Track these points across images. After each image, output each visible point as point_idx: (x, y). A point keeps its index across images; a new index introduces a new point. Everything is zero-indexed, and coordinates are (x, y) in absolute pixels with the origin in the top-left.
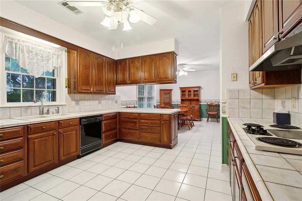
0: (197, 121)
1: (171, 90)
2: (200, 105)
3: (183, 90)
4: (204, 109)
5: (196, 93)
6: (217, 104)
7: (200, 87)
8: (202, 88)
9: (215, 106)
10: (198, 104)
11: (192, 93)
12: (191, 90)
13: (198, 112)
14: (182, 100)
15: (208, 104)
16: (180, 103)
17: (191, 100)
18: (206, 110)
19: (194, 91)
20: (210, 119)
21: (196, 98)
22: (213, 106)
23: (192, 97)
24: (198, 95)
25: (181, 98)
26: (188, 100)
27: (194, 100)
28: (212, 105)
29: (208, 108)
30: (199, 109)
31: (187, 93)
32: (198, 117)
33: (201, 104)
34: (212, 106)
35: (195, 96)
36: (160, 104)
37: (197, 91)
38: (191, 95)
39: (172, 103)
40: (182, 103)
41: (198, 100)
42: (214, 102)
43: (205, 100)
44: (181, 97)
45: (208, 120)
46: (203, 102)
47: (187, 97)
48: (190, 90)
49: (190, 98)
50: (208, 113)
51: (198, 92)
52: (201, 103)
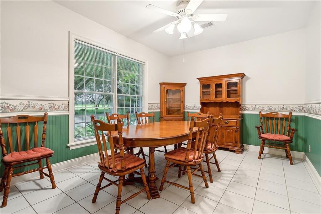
0: (234, 151)
1: (185, 84)
2: (243, 116)
3: (205, 84)
4: (251, 126)
5: (233, 88)
6: (288, 114)
7: (242, 75)
8: (248, 78)
9: (281, 119)
10: (236, 114)
11: (224, 89)
12: (223, 83)
13: (236, 131)
14: (203, 104)
15: (263, 113)
16: (199, 111)
17: (222, 105)
18: (258, 128)
19: (229, 85)
20: (266, 150)
21: (233, 99)
22: (277, 119)
23: (224, 97)
24: (237, 93)
25: (200, 100)
26: (215, 104)
27: (227, 104)
28: (272, 116)
29: (262, 123)
30: (239, 125)
31: (213, 89)
32: (236, 142)
33: (244, 114)
34: (272, 119)
35: (232, 95)
36: (159, 110)
37: (235, 84)
38: (222, 94)
39: (186, 111)
40: (202, 110)
41: (237, 105)
42: (278, 109)
43: (254, 106)
44: (200, 97)
45: (261, 152)
46: (251, 109)
47: (212, 98)
48: (219, 83)
49: (219, 100)
50: (262, 135)
51: (238, 85)
52: (245, 112)
